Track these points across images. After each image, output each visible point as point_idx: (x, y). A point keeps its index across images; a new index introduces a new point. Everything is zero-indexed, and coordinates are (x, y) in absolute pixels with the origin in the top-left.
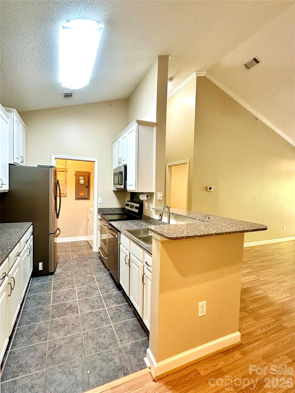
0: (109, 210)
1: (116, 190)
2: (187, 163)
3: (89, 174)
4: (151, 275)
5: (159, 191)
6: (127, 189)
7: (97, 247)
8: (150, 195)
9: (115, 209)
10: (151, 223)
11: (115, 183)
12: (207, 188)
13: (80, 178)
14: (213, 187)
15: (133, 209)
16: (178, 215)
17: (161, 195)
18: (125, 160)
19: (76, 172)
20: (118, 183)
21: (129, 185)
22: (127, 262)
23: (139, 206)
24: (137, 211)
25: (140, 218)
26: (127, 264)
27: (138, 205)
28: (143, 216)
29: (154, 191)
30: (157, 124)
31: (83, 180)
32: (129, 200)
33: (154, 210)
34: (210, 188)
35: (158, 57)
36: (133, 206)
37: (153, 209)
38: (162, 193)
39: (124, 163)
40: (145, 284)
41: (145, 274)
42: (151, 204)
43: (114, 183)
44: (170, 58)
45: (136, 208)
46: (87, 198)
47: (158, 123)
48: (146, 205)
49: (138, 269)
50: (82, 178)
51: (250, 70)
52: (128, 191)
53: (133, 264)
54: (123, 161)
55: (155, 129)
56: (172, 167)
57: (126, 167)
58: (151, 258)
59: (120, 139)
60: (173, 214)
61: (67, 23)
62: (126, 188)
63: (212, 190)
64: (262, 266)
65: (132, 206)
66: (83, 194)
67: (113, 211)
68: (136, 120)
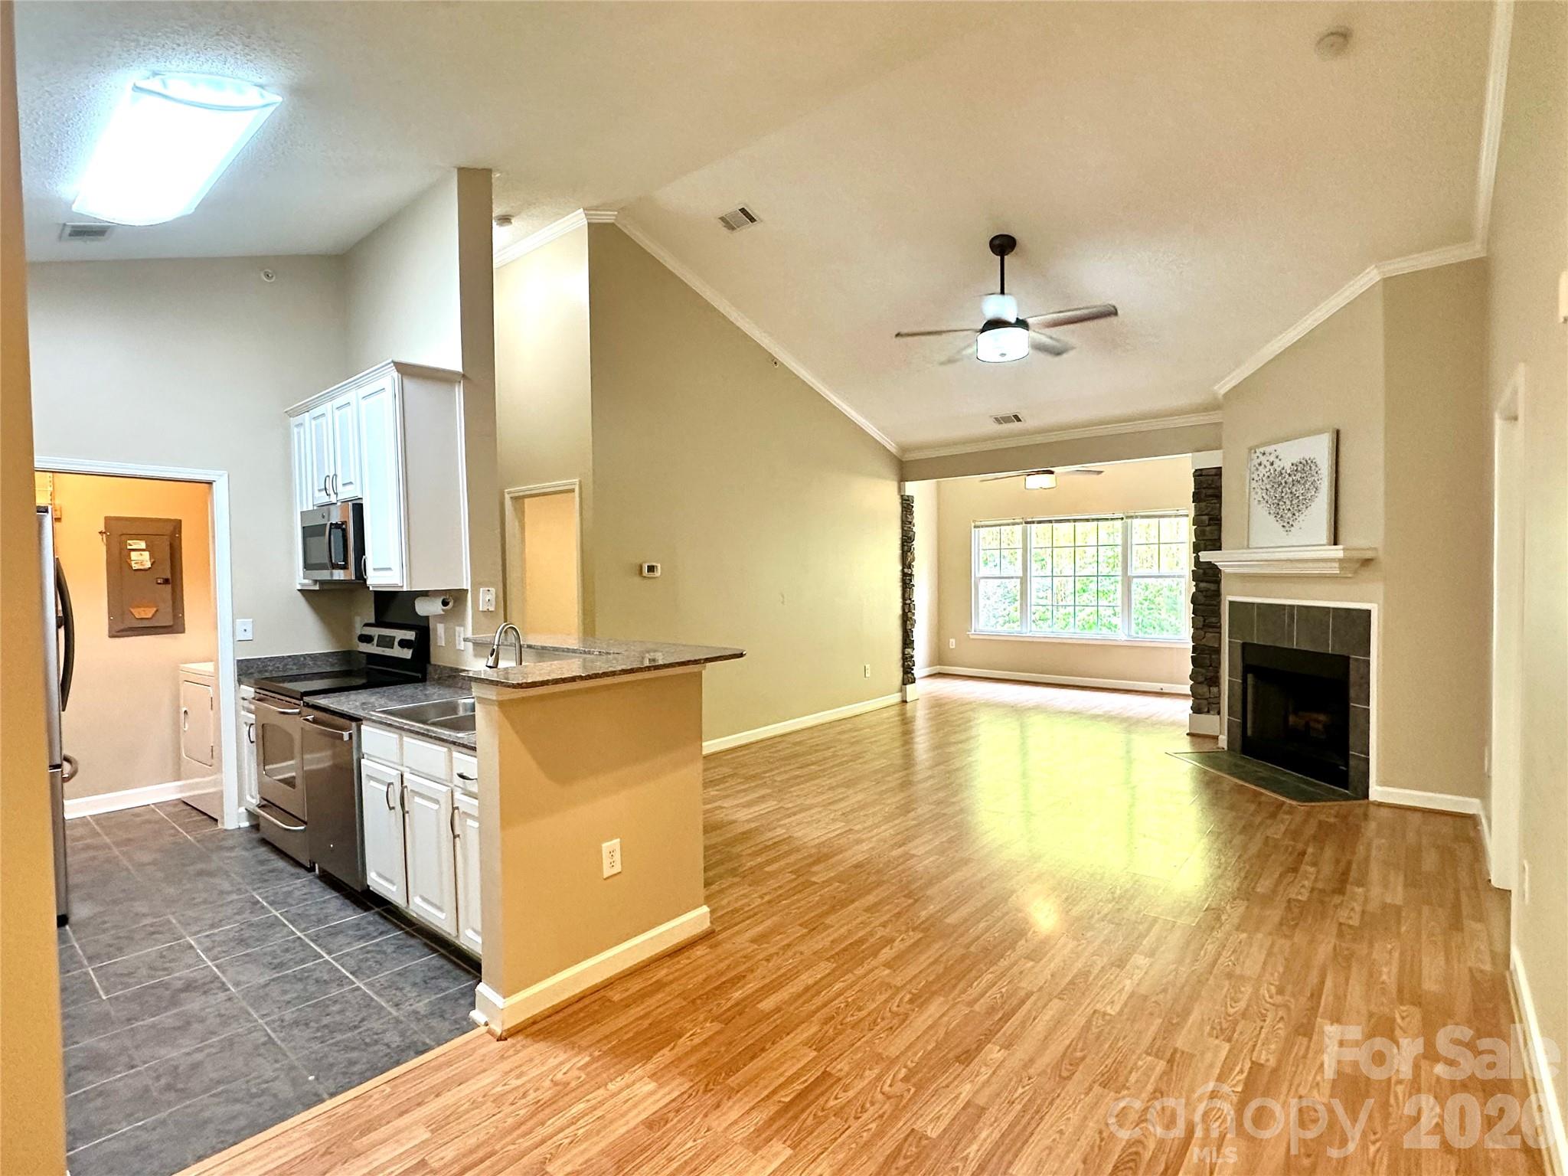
0: (286, 665)
1: (317, 588)
2: (573, 491)
3: (175, 528)
4: (477, 804)
5: (481, 584)
6: (368, 582)
7: (242, 810)
8: (453, 599)
9: (313, 657)
10: (461, 688)
11: (312, 561)
12: (641, 567)
13: (129, 547)
14: (659, 566)
15: (392, 648)
16: (544, 648)
17: (491, 596)
18: (351, 483)
19: (107, 519)
20: (327, 561)
21: (374, 569)
22: (395, 801)
23: (413, 638)
24: (407, 654)
25: (420, 675)
26: (393, 808)
27: (410, 635)
28: (430, 669)
29: (466, 585)
30: (464, 376)
31: (146, 554)
32: (372, 620)
33: (470, 645)
34: (651, 569)
35: (456, 170)
36: (388, 639)
37: (465, 640)
38: (493, 590)
39: (346, 493)
40: (459, 836)
41: (457, 808)
42: (457, 628)
43: (309, 562)
44: (496, 175)
45: (404, 644)
46: (170, 626)
47: (467, 375)
48: (439, 632)
49: (436, 807)
50: (142, 545)
51: (736, 234)
52: (371, 589)
53: (417, 799)
54: (344, 485)
55: (459, 392)
56: (527, 500)
57: (358, 509)
58: (475, 760)
59: (326, 408)
60: (529, 647)
61: (151, 79)
62: (365, 580)
63: (658, 573)
64: (798, 777)
65: (386, 642)
66: (149, 613)
67: (304, 665)
68: (393, 362)
